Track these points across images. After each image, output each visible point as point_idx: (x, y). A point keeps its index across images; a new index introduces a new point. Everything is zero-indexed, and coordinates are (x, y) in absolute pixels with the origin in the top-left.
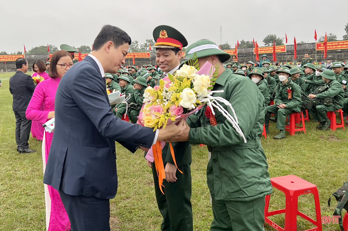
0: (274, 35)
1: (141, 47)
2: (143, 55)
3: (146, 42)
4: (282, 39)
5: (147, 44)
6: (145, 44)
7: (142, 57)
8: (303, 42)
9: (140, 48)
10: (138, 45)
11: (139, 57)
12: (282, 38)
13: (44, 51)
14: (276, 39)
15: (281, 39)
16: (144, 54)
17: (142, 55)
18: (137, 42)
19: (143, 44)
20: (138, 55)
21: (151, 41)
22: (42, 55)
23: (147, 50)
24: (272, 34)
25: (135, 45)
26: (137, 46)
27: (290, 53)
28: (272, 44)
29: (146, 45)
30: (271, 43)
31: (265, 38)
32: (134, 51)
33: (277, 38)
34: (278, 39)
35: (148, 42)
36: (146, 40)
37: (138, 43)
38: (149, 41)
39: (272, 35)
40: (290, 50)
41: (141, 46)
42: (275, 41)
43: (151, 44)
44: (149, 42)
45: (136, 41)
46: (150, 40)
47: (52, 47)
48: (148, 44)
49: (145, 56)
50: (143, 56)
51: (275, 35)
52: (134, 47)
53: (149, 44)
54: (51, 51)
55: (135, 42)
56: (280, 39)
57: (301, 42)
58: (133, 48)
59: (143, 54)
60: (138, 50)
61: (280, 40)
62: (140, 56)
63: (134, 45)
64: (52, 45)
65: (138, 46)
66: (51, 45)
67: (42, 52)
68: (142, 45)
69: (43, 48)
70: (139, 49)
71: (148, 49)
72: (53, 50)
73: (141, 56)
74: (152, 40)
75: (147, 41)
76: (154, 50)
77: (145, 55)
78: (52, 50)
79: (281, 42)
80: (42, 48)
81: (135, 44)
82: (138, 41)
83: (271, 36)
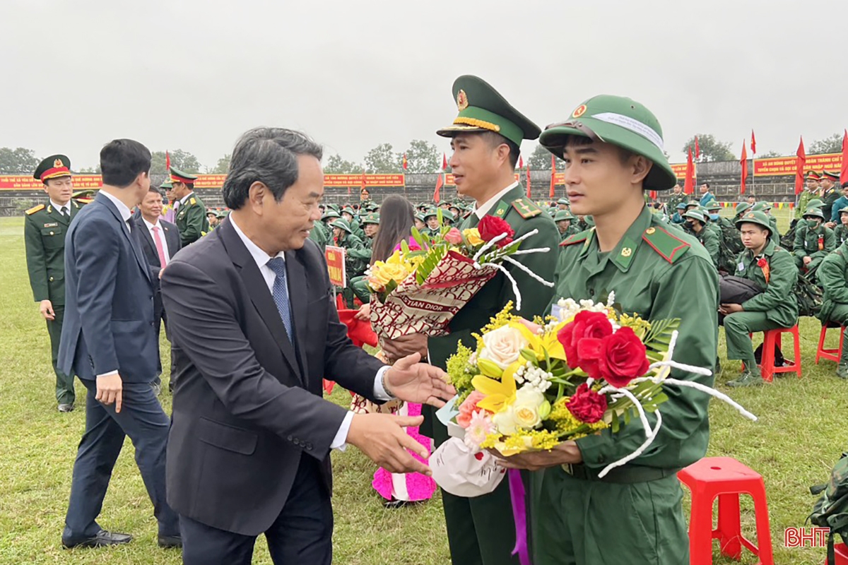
0: (708, 137)
1: (399, 158)
2: (388, 180)
3: (410, 147)
4: (727, 145)
5: (412, 151)
6: (408, 151)
7: (386, 184)
8: (774, 154)
9: (395, 161)
10: (391, 153)
11: (378, 183)
12: (727, 143)
13: (161, 165)
14: (714, 145)
15: (725, 146)
16: (390, 178)
17: (386, 180)
18: (390, 148)
19: (404, 151)
20: (376, 180)
21: (422, 146)
22: (157, 174)
23: (412, 167)
24: (703, 134)
25: (385, 153)
26: (390, 157)
27: (733, 180)
28: (704, 156)
29: (410, 155)
30: (702, 155)
31: (687, 142)
32: (382, 169)
33: (716, 144)
34: (718, 146)
35: (415, 147)
36: (411, 141)
37: (391, 151)
38: (418, 145)
39: (705, 136)
40: (734, 171)
41: (398, 156)
42: (712, 149)
43: (423, 153)
44: (418, 147)
45: (386, 145)
46: (421, 141)
47: (181, 156)
48: (415, 151)
49: (392, 182)
50: (387, 182)
51: (711, 137)
52: (382, 159)
53: (419, 151)
54: (181, 166)
55: (383, 147)
56: (723, 145)
57: (769, 153)
58: (379, 161)
59: (387, 178)
60: (391, 166)
61: (723, 149)
62: (381, 182)
63: (382, 155)
64: (183, 150)
65: (392, 155)
66: (180, 151)
67: (157, 168)
68: (400, 154)
69: (161, 156)
70: (394, 164)
71: (415, 163)
72: (185, 163)
73: (384, 182)
74: (424, 143)
75: (413, 144)
76: (429, 166)
77: (394, 180)
78: (183, 162)
79: (724, 153)
80: (159, 157)
81: (384, 151)
82: (391, 144)
83: (702, 137)
